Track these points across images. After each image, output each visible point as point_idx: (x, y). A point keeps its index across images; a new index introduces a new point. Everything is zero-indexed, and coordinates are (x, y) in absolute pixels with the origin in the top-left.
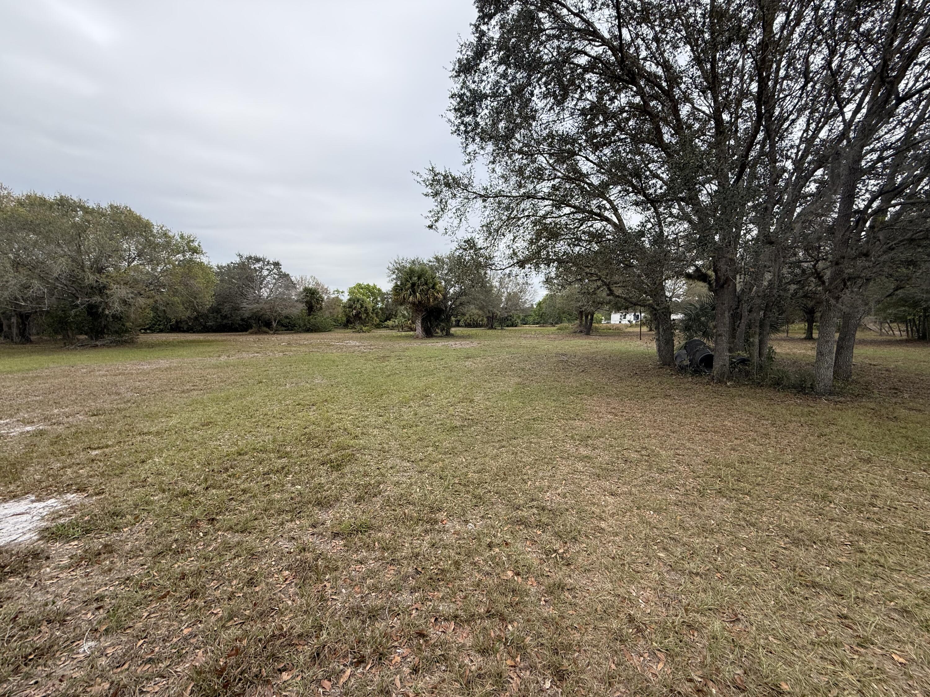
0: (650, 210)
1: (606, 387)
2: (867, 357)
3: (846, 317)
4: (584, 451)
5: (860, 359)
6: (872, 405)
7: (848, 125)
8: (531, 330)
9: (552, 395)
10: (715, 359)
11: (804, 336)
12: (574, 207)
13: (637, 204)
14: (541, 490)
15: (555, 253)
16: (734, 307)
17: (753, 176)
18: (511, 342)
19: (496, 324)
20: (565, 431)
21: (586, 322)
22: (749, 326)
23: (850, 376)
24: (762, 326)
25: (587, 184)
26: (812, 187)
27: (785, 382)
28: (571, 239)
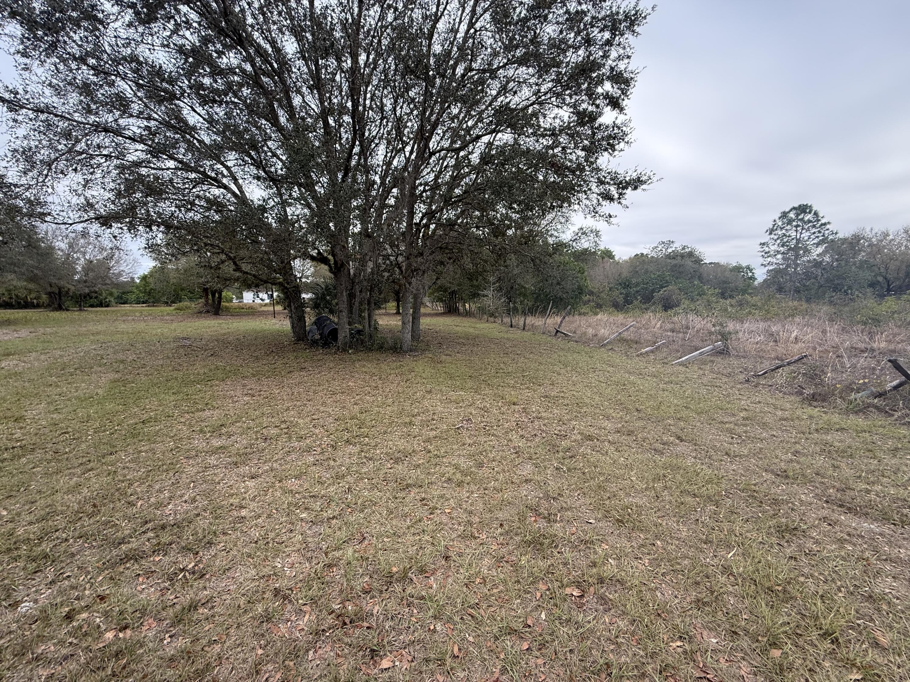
0: (272, 189)
1: (241, 369)
2: (427, 325)
3: (416, 297)
4: (216, 443)
5: (424, 326)
6: (430, 356)
7: (408, 160)
8: (134, 312)
9: (172, 388)
10: (339, 331)
11: (395, 312)
12: (181, 162)
13: (258, 178)
14: (160, 505)
15: (159, 214)
16: (349, 288)
17: (355, 180)
18: (100, 328)
19: (67, 303)
20: (190, 425)
21: (213, 300)
22: (361, 303)
23: (419, 338)
24: (369, 303)
25: (197, 140)
26: (392, 201)
27: (386, 346)
28: (181, 200)
